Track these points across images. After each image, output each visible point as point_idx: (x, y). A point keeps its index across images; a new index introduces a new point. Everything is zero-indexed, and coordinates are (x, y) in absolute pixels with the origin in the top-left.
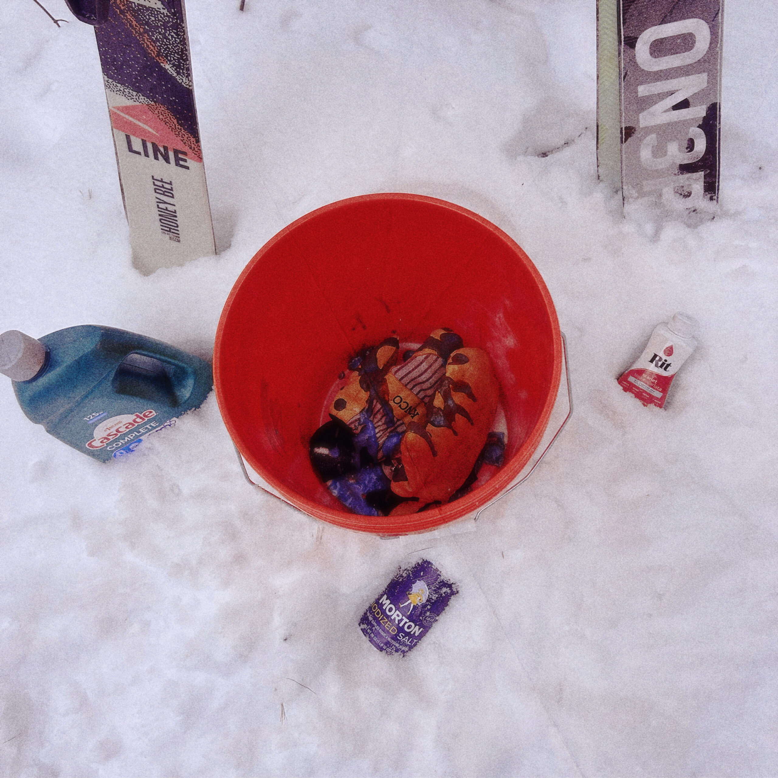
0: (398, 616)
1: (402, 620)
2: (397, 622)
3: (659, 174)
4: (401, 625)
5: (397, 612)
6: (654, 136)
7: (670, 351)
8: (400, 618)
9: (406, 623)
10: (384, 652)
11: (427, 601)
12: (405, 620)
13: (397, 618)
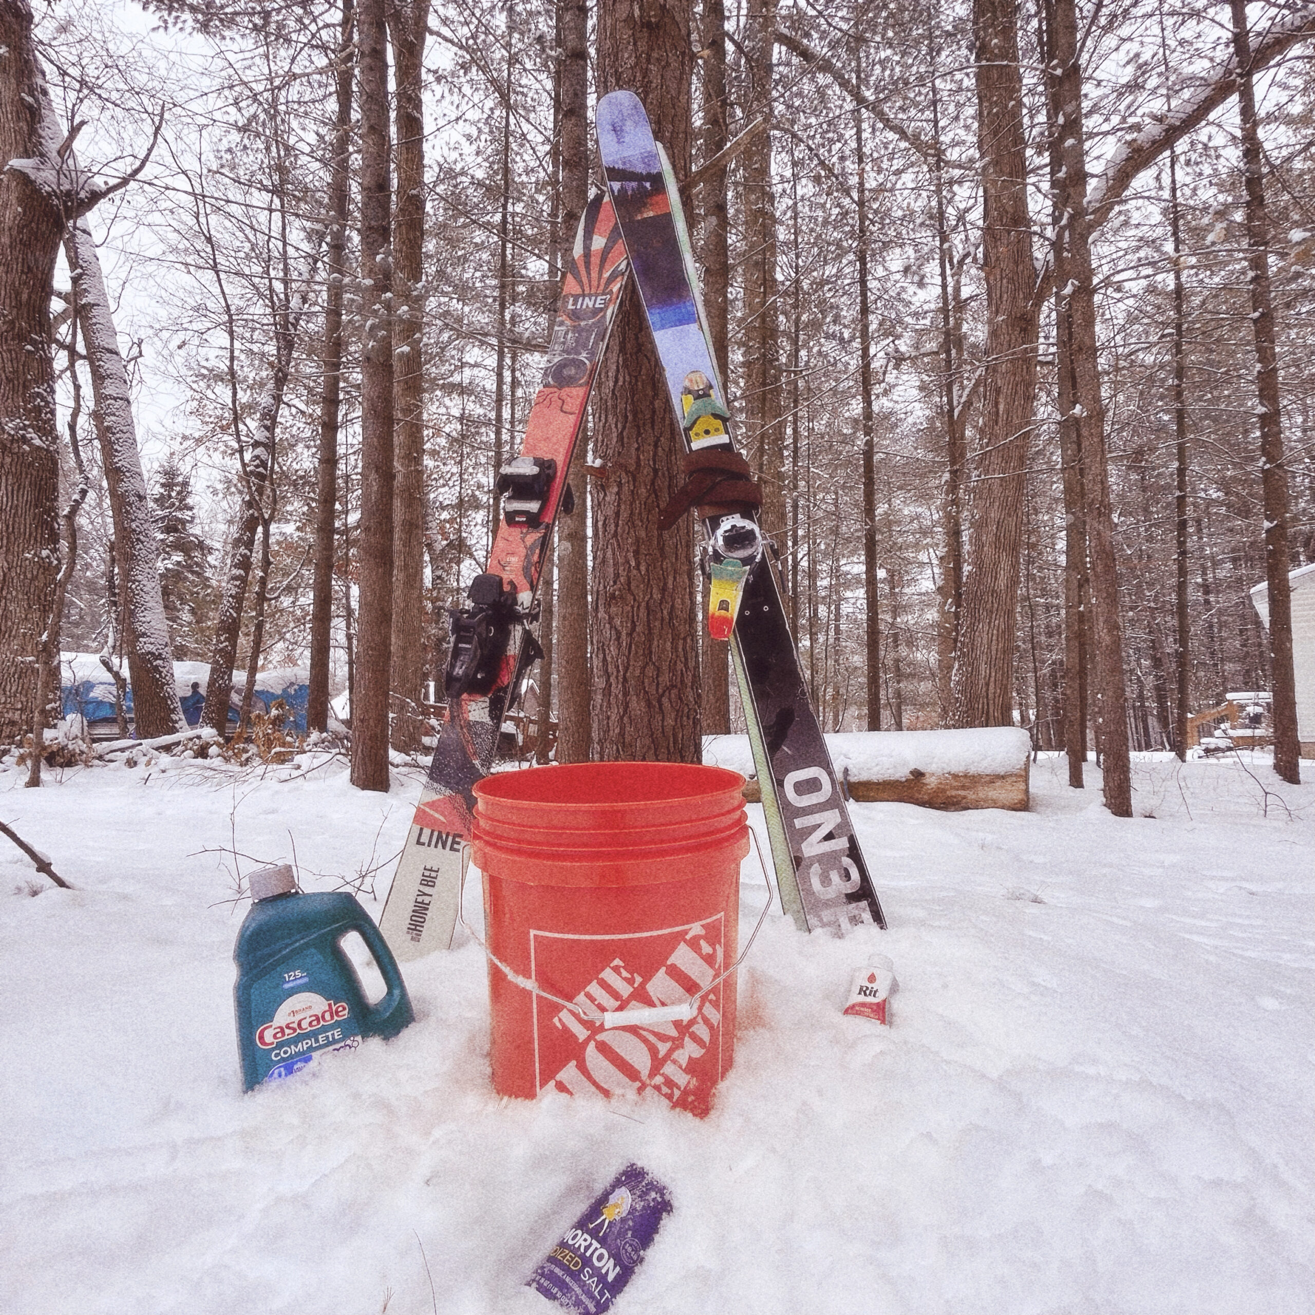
0: (585, 1240)
1: (591, 1244)
2: (582, 1250)
3: (827, 904)
4: (588, 1254)
5: (586, 1236)
6: (817, 865)
7: (872, 978)
8: (587, 1243)
9: (596, 1249)
10: (556, 1303)
11: (629, 1213)
12: (595, 1244)
13: (584, 1244)
